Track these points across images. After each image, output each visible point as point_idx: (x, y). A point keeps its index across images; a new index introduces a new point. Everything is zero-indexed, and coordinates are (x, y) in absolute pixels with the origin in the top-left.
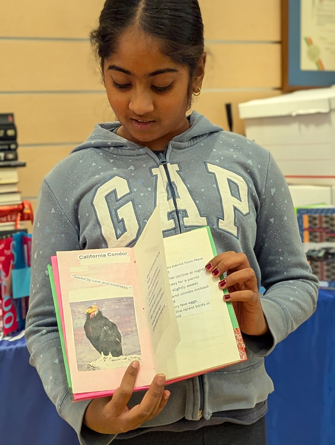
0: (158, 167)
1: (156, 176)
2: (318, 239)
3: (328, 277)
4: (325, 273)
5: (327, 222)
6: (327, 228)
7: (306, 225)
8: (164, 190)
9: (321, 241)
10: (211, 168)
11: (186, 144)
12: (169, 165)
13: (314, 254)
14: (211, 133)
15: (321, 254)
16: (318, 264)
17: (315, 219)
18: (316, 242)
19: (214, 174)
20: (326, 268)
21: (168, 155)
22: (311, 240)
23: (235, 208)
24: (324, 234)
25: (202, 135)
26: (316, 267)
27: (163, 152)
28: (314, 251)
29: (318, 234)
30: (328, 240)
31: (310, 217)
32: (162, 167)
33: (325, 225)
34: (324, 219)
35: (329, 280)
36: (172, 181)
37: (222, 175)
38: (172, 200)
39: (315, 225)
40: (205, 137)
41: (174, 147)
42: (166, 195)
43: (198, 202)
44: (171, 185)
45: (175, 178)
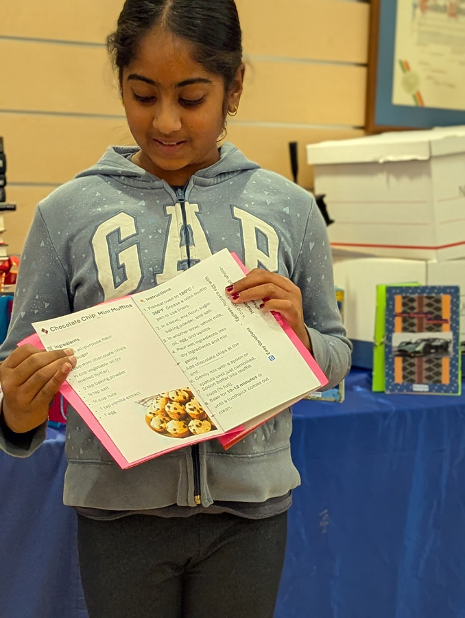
0: (174, 205)
1: (170, 216)
2: (415, 328)
3: (428, 378)
4: (425, 373)
5: (429, 305)
6: (431, 313)
7: (399, 308)
9: (420, 330)
10: (238, 212)
11: (210, 180)
12: (187, 204)
13: (408, 348)
15: (419, 348)
16: (415, 361)
17: (412, 300)
18: (413, 332)
19: (240, 220)
20: (426, 366)
21: (187, 192)
22: (405, 330)
23: (260, 264)
24: (425, 321)
26: (412, 365)
28: (409, 343)
29: (415, 321)
30: (430, 329)
31: (404, 298)
33: (426, 309)
34: (426, 301)
35: (430, 383)
36: (188, 224)
37: (250, 223)
38: (184, 247)
39: (412, 308)
40: (236, 174)
42: (179, 239)
44: (186, 229)
45: (193, 221)
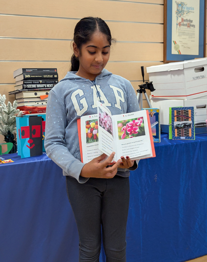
0: (93, 86)
1: (93, 89)
2: (181, 120)
3: (185, 135)
4: (184, 134)
5: (185, 113)
6: (185, 115)
7: (176, 114)
8: (96, 94)
9: (182, 121)
10: (111, 86)
11: (101, 78)
12: (96, 85)
13: (179, 126)
14: (109, 75)
15: (182, 126)
16: (181, 130)
17: (180, 112)
19: (112, 88)
20: (184, 131)
21: (96, 82)
22: (177, 120)
23: (120, 100)
24: (184, 118)
25: (106, 75)
26: (180, 131)
27: (94, 81)
28: (179, 125)
29: (181, 118)
30: (185, 120)
31: (177, 111)
32: (94, 86)
33: (184, 114)
34: (184, 112)
35: (186, 136)
36: (98, 91)
37: (115, 89)
38: (99, 97)
39: (180, 114)
40: (107, 76)
41: (97, 79)
42: (96, 95)
43: (107, 98)
44: (98, 93)
45: (99, 90)
